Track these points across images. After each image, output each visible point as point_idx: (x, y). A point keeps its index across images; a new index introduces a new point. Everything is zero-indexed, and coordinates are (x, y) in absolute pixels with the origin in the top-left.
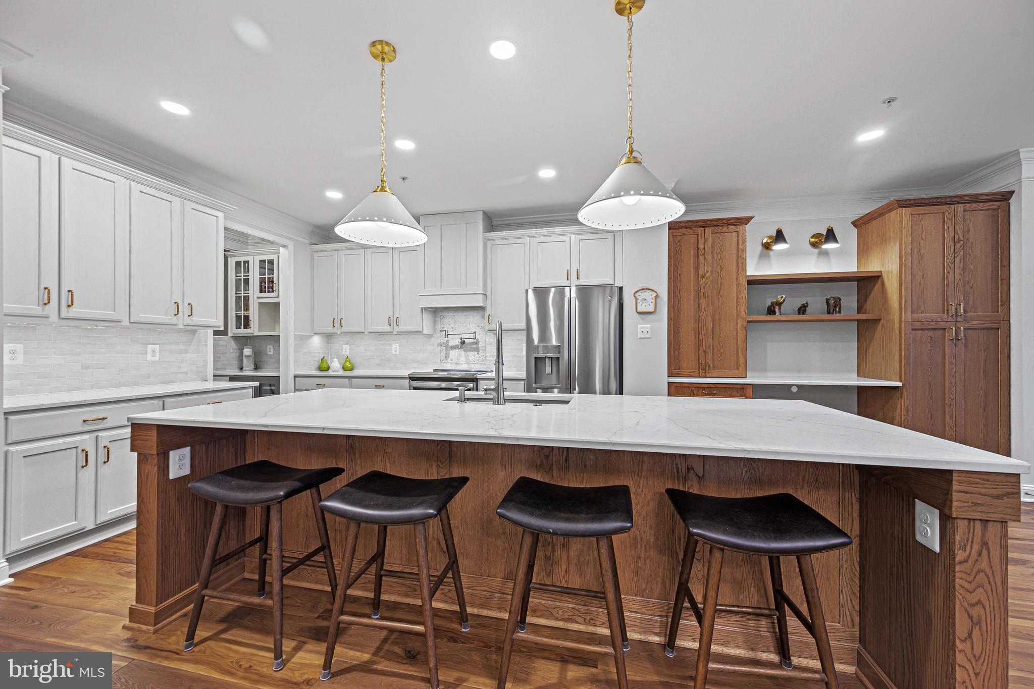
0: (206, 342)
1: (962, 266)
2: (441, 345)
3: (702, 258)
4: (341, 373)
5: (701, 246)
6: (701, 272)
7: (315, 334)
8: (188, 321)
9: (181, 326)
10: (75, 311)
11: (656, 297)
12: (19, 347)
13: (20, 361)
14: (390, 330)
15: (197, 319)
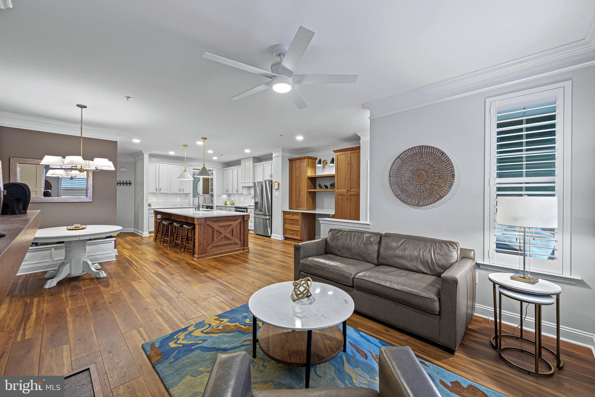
1: (349, 173)
2: (250, 198)
3: (297, 170)
4: (230, 206)
5: (297, 167)
6: (297, 175)
7: (224, 194)
9: (181, 194)
10: (161, 192)
11: (279, 184)
12: (155, 198)
13: (155, 201)
14: (237, 193)
15: (185, 192)
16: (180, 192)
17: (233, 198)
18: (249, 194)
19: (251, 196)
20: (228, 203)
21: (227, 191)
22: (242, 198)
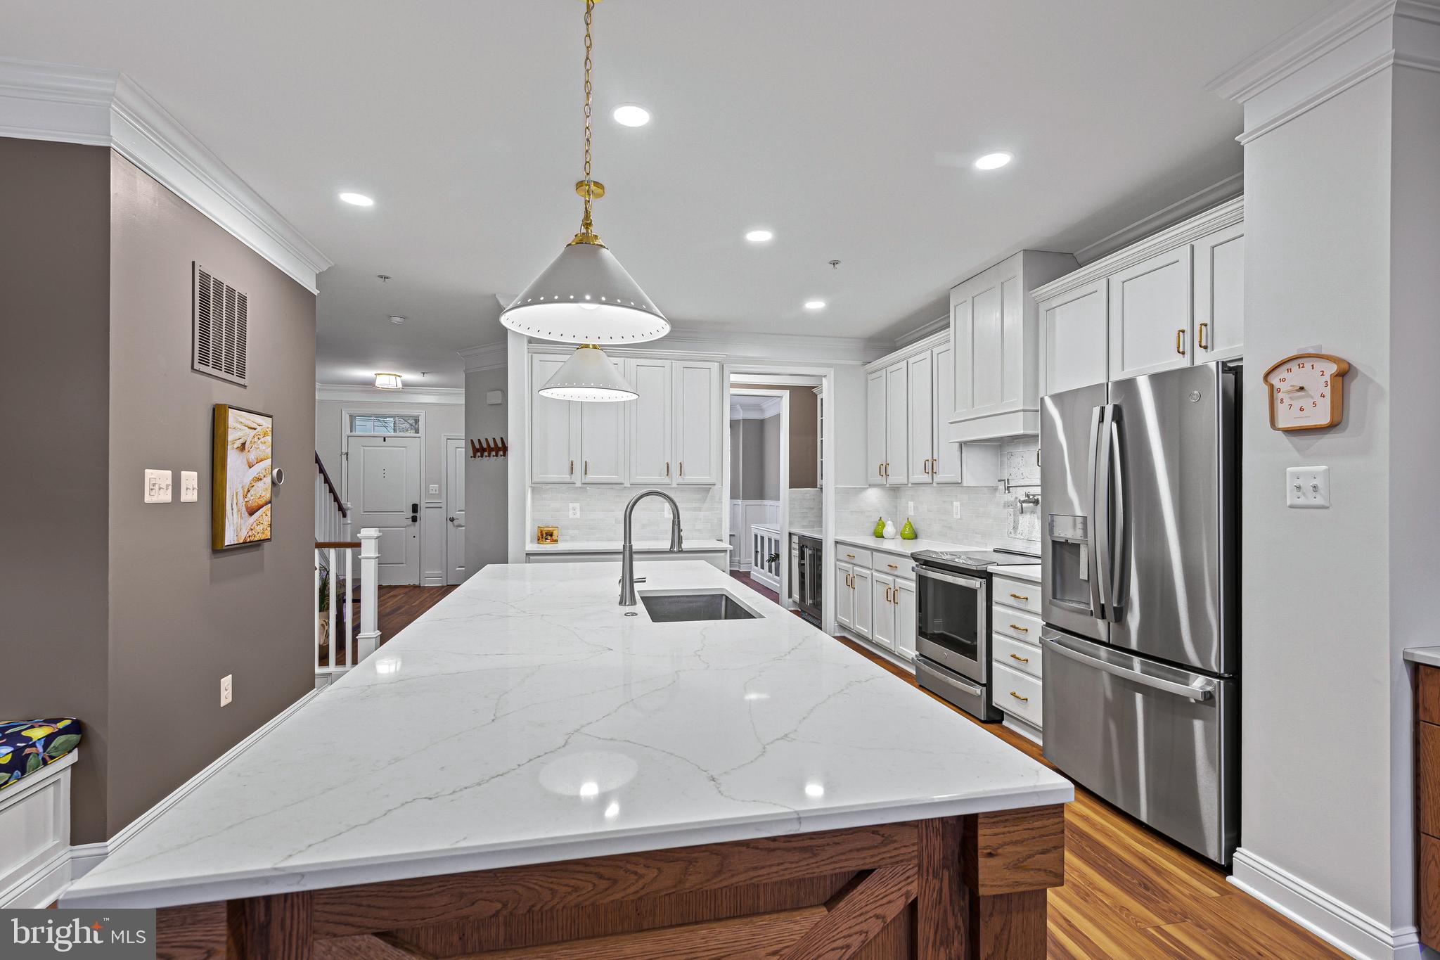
0: (720, 499)
2: (1007, 505)
4: (896, 544)
7: (870, 486)
8: (680, 480)
9: (674, 485)
10: (591, 477)
11: (1345, 374)
12: (577, 505)
13: (578, 515)
14: (930, 481)
15: (689, 478)
16: (667, 480)
17: (911, 504)
18: (1001, 486)
19: (1009, 497)
20: (889, 529)
21: (884, 470)
22: (957, 504)
